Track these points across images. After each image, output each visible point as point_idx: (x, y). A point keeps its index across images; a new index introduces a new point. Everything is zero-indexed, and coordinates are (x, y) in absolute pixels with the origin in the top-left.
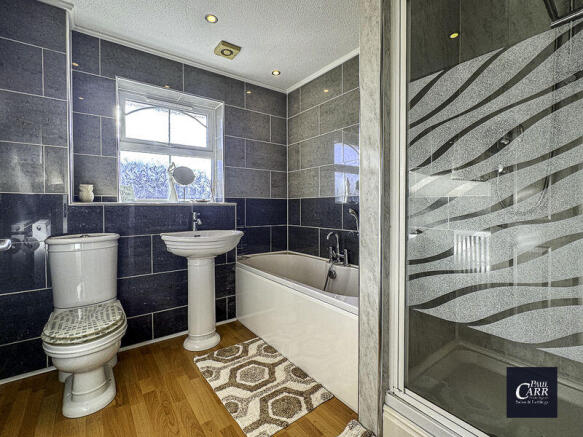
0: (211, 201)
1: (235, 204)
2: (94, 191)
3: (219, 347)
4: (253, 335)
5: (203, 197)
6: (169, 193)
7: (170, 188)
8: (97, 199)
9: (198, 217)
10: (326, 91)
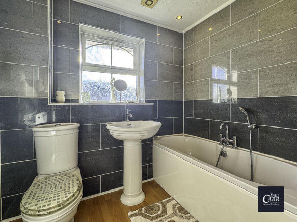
0: (136, 102)
1: (153, 104)
2: (65, 96)
3: (144, 203)
4: (168, 195)
5: (131, 99)
6: (111, 97)
7: (111, 94)
8: (67, 101)
9: (130, 112)
10: (211, 29)
